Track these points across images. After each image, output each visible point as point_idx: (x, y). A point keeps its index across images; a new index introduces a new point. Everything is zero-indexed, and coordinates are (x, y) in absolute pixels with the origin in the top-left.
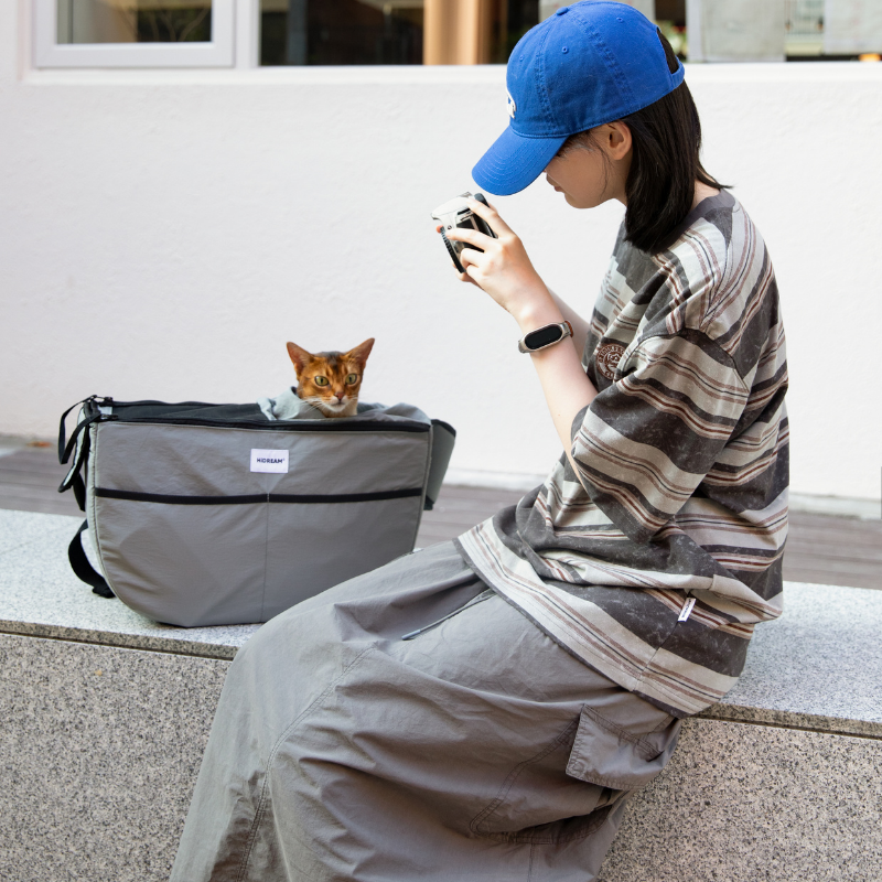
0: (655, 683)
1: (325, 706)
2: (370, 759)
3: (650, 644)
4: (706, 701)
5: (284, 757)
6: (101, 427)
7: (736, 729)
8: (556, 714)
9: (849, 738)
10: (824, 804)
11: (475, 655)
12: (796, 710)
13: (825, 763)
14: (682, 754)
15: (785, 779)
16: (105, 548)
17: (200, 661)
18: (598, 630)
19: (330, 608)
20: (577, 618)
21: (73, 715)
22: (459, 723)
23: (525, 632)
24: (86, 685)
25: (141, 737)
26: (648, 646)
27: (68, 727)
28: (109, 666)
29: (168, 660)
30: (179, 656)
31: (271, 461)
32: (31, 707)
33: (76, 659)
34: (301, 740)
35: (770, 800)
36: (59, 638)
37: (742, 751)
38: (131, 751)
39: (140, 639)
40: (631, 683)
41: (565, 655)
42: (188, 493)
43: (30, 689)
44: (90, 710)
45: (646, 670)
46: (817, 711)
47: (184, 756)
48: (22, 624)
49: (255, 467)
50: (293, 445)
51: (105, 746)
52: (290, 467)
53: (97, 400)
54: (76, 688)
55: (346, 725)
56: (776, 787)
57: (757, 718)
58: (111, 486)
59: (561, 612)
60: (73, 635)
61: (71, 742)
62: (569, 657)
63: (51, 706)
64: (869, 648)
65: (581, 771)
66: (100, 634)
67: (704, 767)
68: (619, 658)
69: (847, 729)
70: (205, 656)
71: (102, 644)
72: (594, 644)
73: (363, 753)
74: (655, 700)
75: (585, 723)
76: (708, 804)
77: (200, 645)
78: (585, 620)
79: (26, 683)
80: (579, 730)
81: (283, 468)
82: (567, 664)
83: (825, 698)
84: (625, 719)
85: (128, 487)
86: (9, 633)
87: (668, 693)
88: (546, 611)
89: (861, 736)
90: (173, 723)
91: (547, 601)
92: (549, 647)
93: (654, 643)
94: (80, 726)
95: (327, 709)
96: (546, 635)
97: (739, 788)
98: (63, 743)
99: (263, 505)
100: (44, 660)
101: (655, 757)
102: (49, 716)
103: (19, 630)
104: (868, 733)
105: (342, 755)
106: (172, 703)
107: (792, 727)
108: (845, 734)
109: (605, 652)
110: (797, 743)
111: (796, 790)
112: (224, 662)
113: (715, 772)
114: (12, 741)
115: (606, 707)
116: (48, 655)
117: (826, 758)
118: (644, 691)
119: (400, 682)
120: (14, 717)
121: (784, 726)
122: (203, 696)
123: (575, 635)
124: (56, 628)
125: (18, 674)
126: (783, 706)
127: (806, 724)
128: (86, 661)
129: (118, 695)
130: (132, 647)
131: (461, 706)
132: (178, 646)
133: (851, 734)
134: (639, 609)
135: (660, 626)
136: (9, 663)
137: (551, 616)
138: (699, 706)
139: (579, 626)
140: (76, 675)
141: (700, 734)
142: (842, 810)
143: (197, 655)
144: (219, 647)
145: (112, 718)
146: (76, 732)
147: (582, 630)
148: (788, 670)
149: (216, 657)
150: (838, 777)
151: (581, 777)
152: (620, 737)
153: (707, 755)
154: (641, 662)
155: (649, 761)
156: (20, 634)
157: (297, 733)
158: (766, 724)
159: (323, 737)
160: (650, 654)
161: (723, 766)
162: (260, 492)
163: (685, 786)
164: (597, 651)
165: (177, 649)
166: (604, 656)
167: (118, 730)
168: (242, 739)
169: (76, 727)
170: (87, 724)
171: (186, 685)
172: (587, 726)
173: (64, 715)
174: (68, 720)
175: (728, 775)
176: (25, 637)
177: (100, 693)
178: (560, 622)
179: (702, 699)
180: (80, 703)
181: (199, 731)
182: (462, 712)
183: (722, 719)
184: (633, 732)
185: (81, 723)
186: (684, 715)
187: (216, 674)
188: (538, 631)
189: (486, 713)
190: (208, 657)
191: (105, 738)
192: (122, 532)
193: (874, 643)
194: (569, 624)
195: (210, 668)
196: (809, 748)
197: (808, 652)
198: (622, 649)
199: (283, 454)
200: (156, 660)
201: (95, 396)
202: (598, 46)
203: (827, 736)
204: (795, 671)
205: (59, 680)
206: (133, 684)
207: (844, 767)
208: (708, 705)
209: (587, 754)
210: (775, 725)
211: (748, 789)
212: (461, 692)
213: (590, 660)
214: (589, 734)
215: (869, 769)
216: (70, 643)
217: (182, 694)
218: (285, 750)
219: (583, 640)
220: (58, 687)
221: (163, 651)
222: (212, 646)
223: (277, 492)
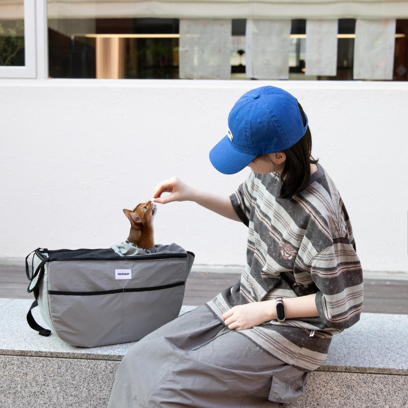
0: (300, 361)
1: (168, 380)
2: (189, 399)
3: (299, 346)
4: (318, 365)
5: (152, 402)
6: (50, 264)
7: (330, 375)
8: (263, 377)
9: (374, 375)
10: (364, 401)
11: (229, 356)
12: (354, 366)
13: (365, 385)
14: (308, 386)
15: (349, 392)
16: (54, 317)
17: (99, 362)
18: (278, 342)
19: (163, 339)
20: (269, 338)
21: (39, 389)
22: (224, 383)
23: (249, 345)
24: (45, 375)
25: (72, 396)
26: (298, 347)
27: (37, 394)
28: (56, 367)
29: (84, 362)
30: (89, 360)
31: (124, 274)
32: (19, 386)
33: (40, 364)
34: (159, 395)
35: (343, 401)
36: (31, 356)
37: (332, 383)
38: (67, 402)
39: (70, 354)
40: (291, 362)
41: (266, 353)
42: (88, 290)
43: (19, 379)
44: (48, 386)
45: (297, 356)
46: (361, 365)
47: (92, 402)
48: (14, 351)
49: (117, 277)
50: (133, 267)
51: (55, 401)
52: (132, 276)
53: (41, 250)
54: (41, 377)
55: (178, 387)
56: (345, 396)
57: (338, 370)
58: (56, 289)
59: (262, 336)
60: (38, 354)
61: (39, 400)
62: (267, 354)
63: (29, 385)
64: (370, 338)
65: (274, 398)
66: (51, 353)
67: (316, 390)
68: (286, 352)
69: (373, 372)
70: (100, 360)
71: (52, 357)
72: (277, 348)
73: (186, 398)
74: (299, 367)
75: (274, 379)
76: (318, 404)
77: (99, 355)
78: (273, 339)
79: (16, 376)
80: (273, 382)
81: (129, 277)
82: (266, 357)
83: (362, 360)
84: (288, 376)
85: (63, 289)
86: (7, 355)
87: (304, 364)
88: (256, 336)
89: (378, 374)
90: (87, 389)
91: (256, 332)
92: (259, 350)
93: (301, 346)
94: (43, 393)
95: (169, 381)
96: (257, 346)
97: (330, 397)
98: (35, 401)
99: (122, 293)
100: (25, 366)
101: (299, 389)
102: (28, 390)
103: (12, 354)
104: (382, 372)
105: (177, 399)
106: (86, 380)
107: (352, 372)
108: (372, 373)
109: (281, 351)
110: (354, 378)
111: (353, 397)
112: (110, 362)
113: (321, 392)
114: (10, 402)
115: (281, 372)
116: (26, 363)
117: (365, 383)
118: (296, 364)
119: (200, 368)
120: (11, 391)
121: (349, 372)
122: (100, 377)
123: (269, 345)
124: (30, 351)
125: (12, 373)
126: (348, 364)
127: (358, 371)
128: (45, 365)
129: (60, 379)
130: (66, 358)
131: (225, 377)
132: (89, 356)
133: (375, 373)
134: (295, 333)
135: (303, 339)
136: (8, 368)
137: (259, 338)
138: (316, 367)
139: (270, 341)
140: (40, 371)
141: (316, 378)
142: (370, 403)
143: (97, 359)
144: (107, 356)
145: (58, 389)
146: (41, 396)
147: (272, 342)
148: (344, 349)
149: (106, 360)
150: (370, 390)
151: (274, 400)
152: (286, 383)
153: (318, 385)
154: (295, 354)
155: (297, 390)
156: (12, 355)
157: (157, 392)
158: (342, 372)
159: (168, 393)
160: (298, 350)
161: (324, 389)
162: (120, 288)
163: (309, 398)
164: (278, 351)
165: (88, 357)
166: (281, 352)
167: (61, 394)
168: (129, 396)
169: (41, 394)
170: (46, 392)
171: (93, 373)
172: (276, 380)
173: (36, 389)
174: (37, 391)
175: (326, 393)
176: (15, 357)
177: (52, 378)
178: (263, 340)
179: (316, 364)
180: (42, 383)
181: (99, 391)
182: (226, 379)
183: (324, 371)
184: (291, 380)
185: (43, 392)
186: (310, 371)
187: (106, 367)
188: (254, 344)
189: (235, 378)
190: (102, 360)
191: (55, 397)
192: (61, 309)
193: (371, 336)
194: (266, 341)
195: (104, 364)
196: (359, 380)
197: (348, 341)
198: (288, 349)
199: (129, 271)
200: (78, 363)
201: (40, 248)
202: (275, 121)
203: (366, 375)
204: (347, 350)
205: (32, 374)
206: (67, 374)
207: (372, 386)
208: (319, 366)
209: (276, 391)
210: (345, 372)
211: (334, 397)
212: (225, 371)
213: (275, 355)
214: (277, 383)
215: (382, 386)
216: (37, 358)
217: (91, 376)
218: (152, 399)
219: (272, 347)
220: (32, 377)
221: (81, 359)
222: (104, 355)
223: (127, 288)
